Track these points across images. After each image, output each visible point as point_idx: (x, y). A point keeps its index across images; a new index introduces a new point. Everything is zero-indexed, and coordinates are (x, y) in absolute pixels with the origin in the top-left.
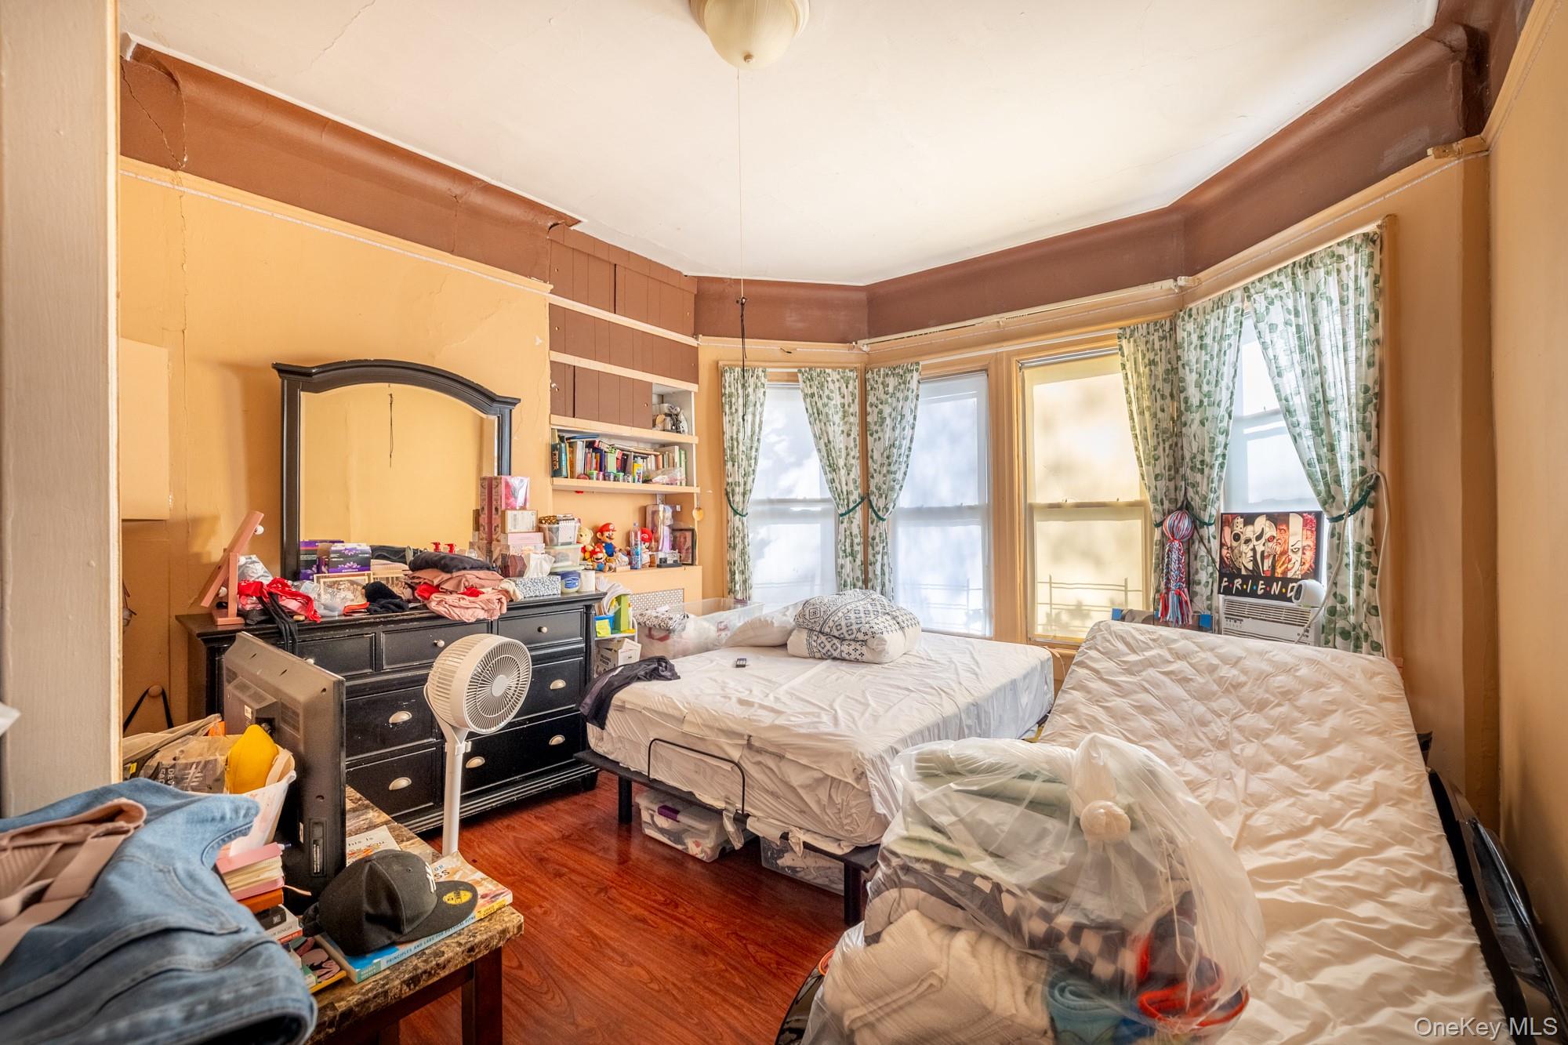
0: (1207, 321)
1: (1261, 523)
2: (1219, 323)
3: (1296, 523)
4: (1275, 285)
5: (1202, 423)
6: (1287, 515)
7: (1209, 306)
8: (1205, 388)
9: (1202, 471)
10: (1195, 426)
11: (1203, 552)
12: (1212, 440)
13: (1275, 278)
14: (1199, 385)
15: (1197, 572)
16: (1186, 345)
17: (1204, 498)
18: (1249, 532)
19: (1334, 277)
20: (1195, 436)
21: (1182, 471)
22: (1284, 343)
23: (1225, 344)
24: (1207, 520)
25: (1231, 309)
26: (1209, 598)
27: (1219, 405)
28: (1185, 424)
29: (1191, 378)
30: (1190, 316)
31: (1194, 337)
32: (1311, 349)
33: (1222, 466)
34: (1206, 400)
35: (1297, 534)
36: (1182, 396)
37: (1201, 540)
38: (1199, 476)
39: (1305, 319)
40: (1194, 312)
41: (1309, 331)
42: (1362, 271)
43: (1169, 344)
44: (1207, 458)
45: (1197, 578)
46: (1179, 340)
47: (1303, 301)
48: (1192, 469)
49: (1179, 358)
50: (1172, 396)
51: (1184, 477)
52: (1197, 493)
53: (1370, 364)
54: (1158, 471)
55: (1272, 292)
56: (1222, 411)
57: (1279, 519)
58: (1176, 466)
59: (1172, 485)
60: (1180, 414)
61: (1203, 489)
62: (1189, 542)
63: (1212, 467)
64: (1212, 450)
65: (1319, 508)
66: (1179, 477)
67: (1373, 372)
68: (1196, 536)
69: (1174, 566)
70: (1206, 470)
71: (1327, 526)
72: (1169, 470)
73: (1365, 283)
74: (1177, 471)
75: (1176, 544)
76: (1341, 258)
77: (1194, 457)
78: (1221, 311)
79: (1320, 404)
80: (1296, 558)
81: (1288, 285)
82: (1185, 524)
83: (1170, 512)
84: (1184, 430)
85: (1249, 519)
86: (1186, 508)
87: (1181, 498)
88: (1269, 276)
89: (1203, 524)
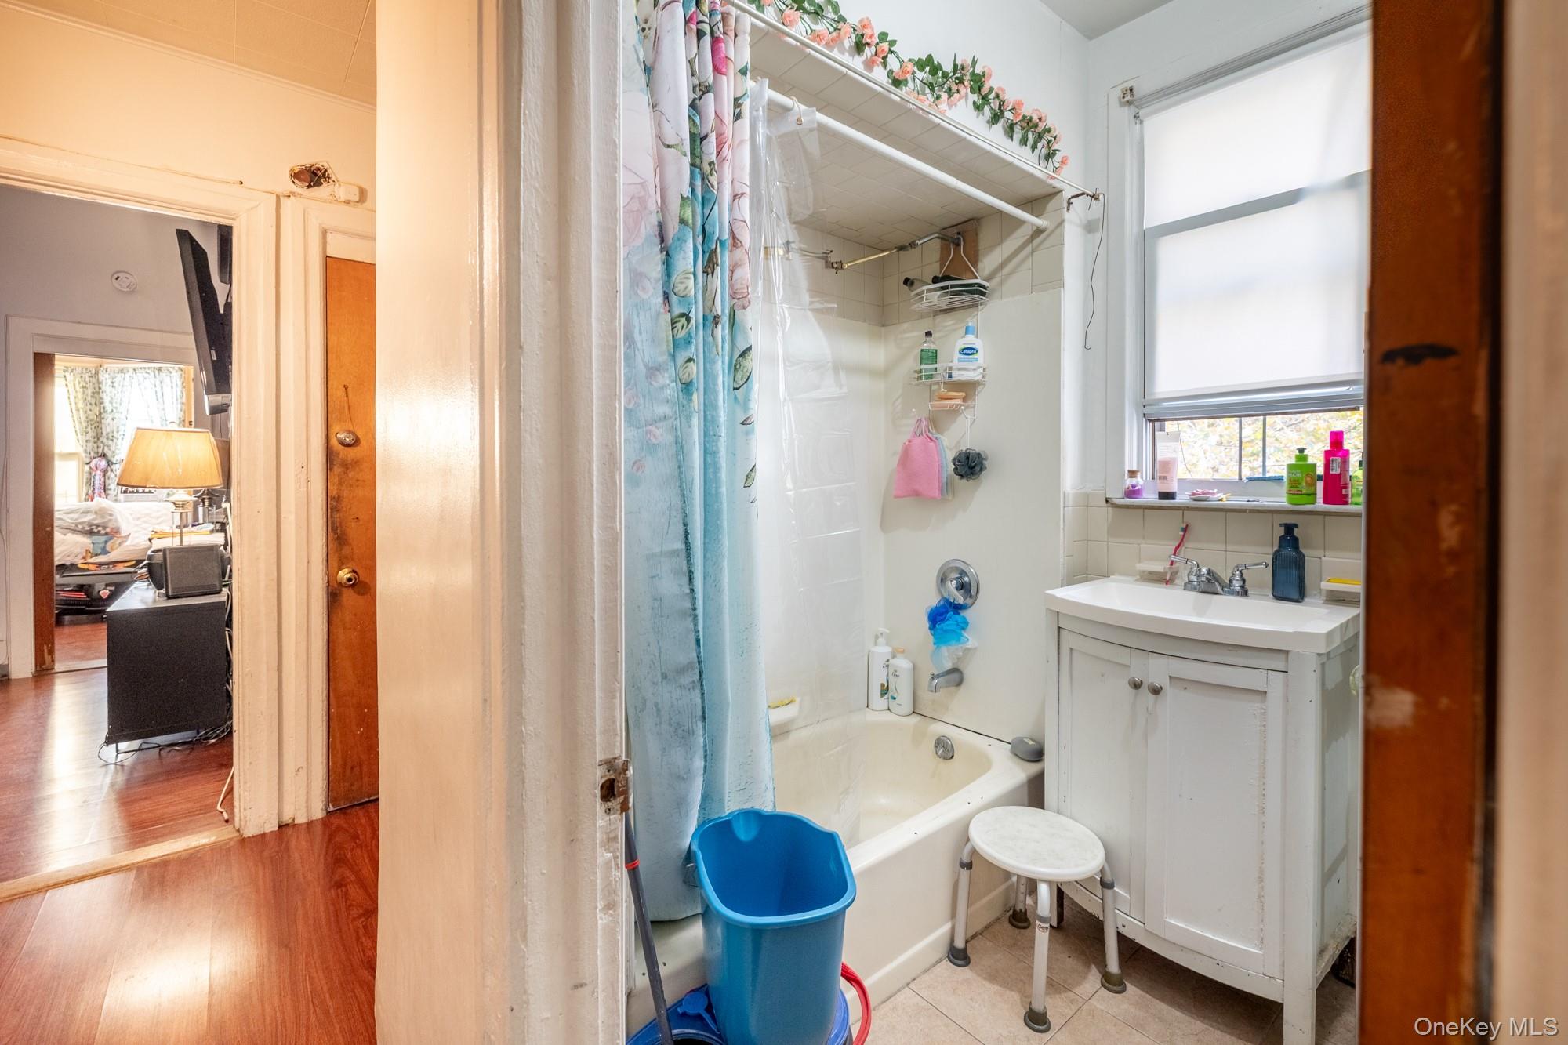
0: (116, 377)
2: (122, 379)
4: (146, 372)
5: (113, 419)
7: (117, 371)
8: (114, 405)
9: (112, 440)
10: (109, 420)
11: (112, 475)
12: (118, 427)
13: (147, 370)
14: (111, 403)
15: (109, 485)
16: (104, 383)
17: (114, 452)
19: (169, 377)
20: (108, 425)
21: (101, 439)
22: (150, 396)
23: (124, 389)
24: (115, 462)
25: (127, 375)
26: (116, 496)
27: (121, 413)
28: (103, 418)
29: (107, 400)
30: (107, 371)
31: (109, 381)
32: (160, 400)
33: (123, 439)
34: (115, 411)
36: (102, 406)
37: (112, 470)
38: (110, 442)
39: (158, 388)
40: (108, 370)
41: (159, 394)
42: (178, 380)
43: (94, 380)
44: (115, 434)
45: (109, 487)
46: (100, 380)
47: (158, 383)
48: (107, 439)
49: (100, 388)
50: (96, 404)
51: (102, 442)
52: (110, 450)
53: (181, 410)
54: (87, 439)
55: (146, 375)
56: (123, 417)
58: (98, 437)
59: (95, 445)
60: (100, 414)
61: (113, 448)
62: (105, 472)
63: (117, 439)
64: (118, 432)
66: (99, 442)
67: (182, 413)
68: (109, 468)
69: (97, 482)
70: (114, 440)
72: (94, 438)
73: (179, 383)
74: (98, 439)
75: (98, 472)
76: (171, 372)
77: (107, 434)
78: (123, 374)
81: (152, 374)
82: (103, 463)
83: (94, 458)
84: (103, 421)
86: (104, 456)
87: (100, 451)
88: (145, 368)
89: (112, 463)
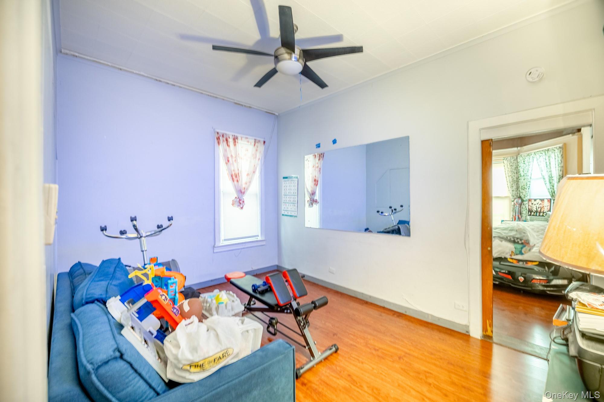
0: (525, 158)
1: (538, 201)
2: (528, 159)
3: (546, 201)
4: (541, 153)
5: (524, 180)
6: (544, 199)
7: (526, 155)
8: (525, 172)
9: (524, 190)
10: (523, 180)
11: (524, 207)
12: (527, 183)
13: (541, 152)
14: (523, 171)
15: (523, 211)
16: (520, 162)
17: (525, 195)
18: (535, 203)
19: (553, 154)
20: (522, 183)
21: (519, 190)
22: (543, 165)
23: (530, 164)
24: (525, 200)
25: (531, 156)
26: (526, 217)
27: (528, 176)
28: (520, 180)
29: (521, 170)
30: (521, 156)
31: (522, 161)
32: (548, 167)
33: (529, 189)
34: (525, 175)
35: (546, 203)
36: (519, 173)
37: (524, 204)
38: (523, 191)
39: (547, 161)
40: (522, 156)
41: (548, 164)
42: (559, 154)
43: (516, 162)
44: (525, 187)
45: (523, 213)
46: (518, 161)
47: (547, 158)
48: (522, 189)
49: (518, 165)
50: (516, 173)
51: (519, 191)
52: (523, 194)
53: (561, 171)
54: (513, 189)
55: (541, 155)
56: (529, 177)
57: (542, 200)
58: (518, 188)
59: (516, 192)
60: (518, 177)
61: (524, 194)
62: (521, 205)
63: (526, 189)
64: (526, 185)
65: (551, 198)
66: (518, 191)
67: (561, 172)
68: (522, 204)
69: (517, 210)
70: (525, 189)
71: (552, 201)
72: (516, 189)
73: (560, 156)
74: (518, 189)
75: (518, 205)
76: (555, 150)
77: (522, 187)
78: (529, 157)
79: (551, 178)
80: (546, 208)
81: (544, 154)
82: (520, 201)
83: (516, 198)
84: (519, 181)
85: (535, 200)
86: (520, 197)
87: (518, 195)
88: (540, 151)
89: (524, 201)
